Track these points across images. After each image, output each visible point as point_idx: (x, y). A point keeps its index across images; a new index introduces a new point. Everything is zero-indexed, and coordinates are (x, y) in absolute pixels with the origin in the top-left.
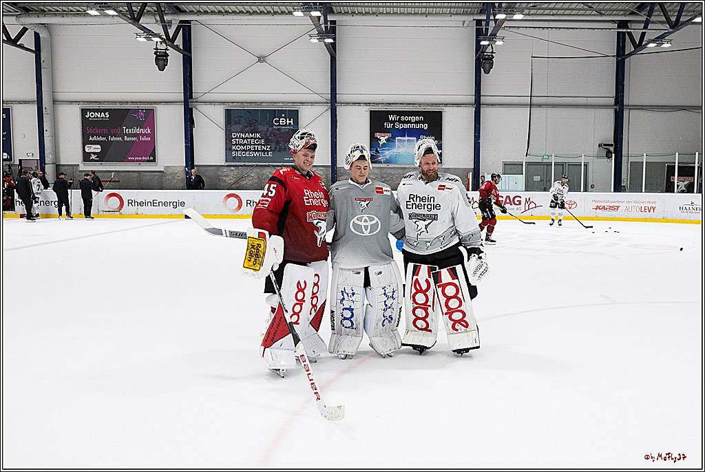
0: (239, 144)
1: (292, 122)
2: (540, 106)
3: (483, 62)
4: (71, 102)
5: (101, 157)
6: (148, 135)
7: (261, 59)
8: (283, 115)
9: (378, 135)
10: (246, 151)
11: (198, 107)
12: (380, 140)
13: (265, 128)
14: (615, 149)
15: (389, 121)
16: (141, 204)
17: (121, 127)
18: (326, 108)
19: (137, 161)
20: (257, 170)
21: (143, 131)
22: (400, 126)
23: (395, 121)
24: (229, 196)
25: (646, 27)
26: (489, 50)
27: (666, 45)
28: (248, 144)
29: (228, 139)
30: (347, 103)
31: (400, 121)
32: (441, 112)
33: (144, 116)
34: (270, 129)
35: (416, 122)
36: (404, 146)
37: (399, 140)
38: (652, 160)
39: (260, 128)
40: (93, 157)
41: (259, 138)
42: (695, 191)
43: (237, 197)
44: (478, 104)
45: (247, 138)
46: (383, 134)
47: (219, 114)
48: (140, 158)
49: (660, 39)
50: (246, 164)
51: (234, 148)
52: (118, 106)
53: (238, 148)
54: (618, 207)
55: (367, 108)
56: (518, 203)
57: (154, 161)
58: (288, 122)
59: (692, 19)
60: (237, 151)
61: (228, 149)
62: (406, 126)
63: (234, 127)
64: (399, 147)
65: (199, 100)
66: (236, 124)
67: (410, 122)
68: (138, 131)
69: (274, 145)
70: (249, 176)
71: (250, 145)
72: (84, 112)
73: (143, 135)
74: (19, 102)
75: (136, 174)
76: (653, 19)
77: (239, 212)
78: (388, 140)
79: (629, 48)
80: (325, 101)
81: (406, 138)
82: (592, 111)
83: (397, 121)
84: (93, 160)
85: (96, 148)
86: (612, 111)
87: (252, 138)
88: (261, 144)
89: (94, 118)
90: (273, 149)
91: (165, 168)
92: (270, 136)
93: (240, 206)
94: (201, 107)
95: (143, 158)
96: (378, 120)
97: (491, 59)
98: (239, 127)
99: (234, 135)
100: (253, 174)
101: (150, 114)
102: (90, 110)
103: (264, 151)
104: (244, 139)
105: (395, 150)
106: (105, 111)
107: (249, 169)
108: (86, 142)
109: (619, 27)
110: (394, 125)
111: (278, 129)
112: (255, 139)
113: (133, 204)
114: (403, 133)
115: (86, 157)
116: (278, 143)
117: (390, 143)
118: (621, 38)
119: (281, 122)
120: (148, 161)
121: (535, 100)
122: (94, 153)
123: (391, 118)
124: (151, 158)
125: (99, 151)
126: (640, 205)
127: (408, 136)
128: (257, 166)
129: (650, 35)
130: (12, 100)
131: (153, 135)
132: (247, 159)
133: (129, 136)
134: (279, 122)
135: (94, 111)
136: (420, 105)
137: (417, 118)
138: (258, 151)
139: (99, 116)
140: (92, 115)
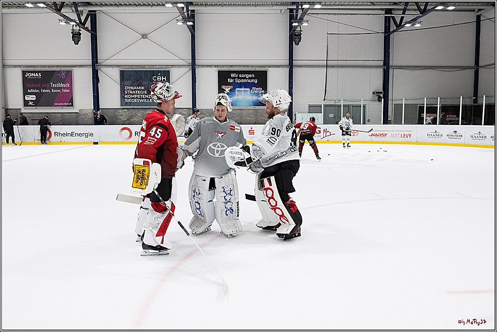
0: (129, 94)
1: (165, 78)
2: (333, 66)
3: (294, 37)
4: (15, 66)
5: (36, 104)
6: (67, 88)
7: (144, 36)
8: (159, 74)
9: (223, 87)
10: (135, 98)
12: (225, 90)
13: (147, 83)
14: (384, 95)
15: (231, 78)
16: (63, 135)
17: (49, 83)
18: (189, 69)
19: (61, 106)
20: (142, 111)
21: (64, 85)
22: (238, 81)
23: (235, 78)
24: (123, 129)
25: (404, 13)
26: (298, 29)
27: (418, 25)
28: (136, 94)
29: (122, 91)
30: (203, 66)
31: (239, 78)
32: (266, 71)
33: (65, 76)
35: (249, 78)
36: (241, 95)
37: (238, 91)
38: (409, 102)
39: (144, 83)
40: (31, 103)
41: (143, 90)
42: (438, 123)
43: (128, 129)
44: (291, 66)
45: (135, 90)
46: (227, 87)
47: (115, 73)
48: (63, 104)
49: (413, 21)
50: (135, 107)
52: (47, 69)
53: (129, 96)
54: (386, 134)
55: (216, 69)
56: (318, 132)
57: (72, 105)
58: (163, 78)
59: (435, 7)
60: (129, 98)
61: (123, 98)
62: (243, 81)
63: (126, 83)
64: (238, 95)
65: (102, 64)
66: (128, 80)
67: (245, 78)
68: (62, 85)
70: (137, 116)
71: (137, 94)
72: (24, 73)
73: (64, 88)
75: (60, 115)
76: (409, 7)
77: (130, 140)
78: (230, 90)
79: (393, 27)
81: (243, 89)
82: (368, 70)
83: (236, 78)
84: (30, 106)
85: (33, 97)
86: (382, 70)
87: (138, 90)
88: (145, 94)
89: (31, 77)
91: (80, 110)
93: (131, 136)
94: (103, 69)
95: (65, 104)
96: (224, 77)
97: (300, 35)
98: (130, 82)
99: (126, 88)
100: (139, 114)
101: (69, 74)
102: (29, 72)
103: (147, 98)
104: (133, 90)
105: (235, 97)
106: (38, 72)
107: (137, 110)
108: (25, 93)
109: (386, 13)
110: (234, 81)
112: (141, 90)
113: (58, 135)
114: (241, 85)
115: (26, 103)
117: (233, 92)
118: (387, 20)
119: (158, 78)
120: (68, 106)
121: (330, 63)
122: (31, 101)
123: (233, 75)
124: (70, 104)
125: (35, 99)
126: (401, 133)
128: (142, 108)
129: (407, 18)
131: (71, 88)
132: (135, 104)
133: (55, 88)
134: (156, 79)
135: (31, 72)
136: (252, 66)
137: (250, 76)
138: (143, 98)
139: (34, 76)
140: (30, 75)
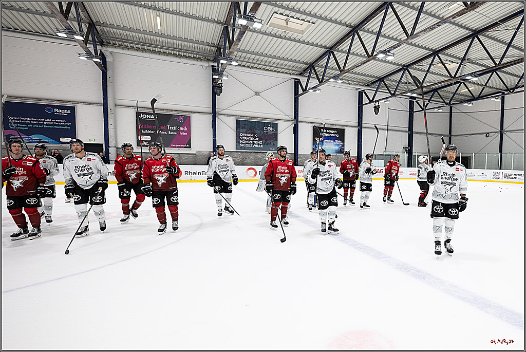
0: (244, 140)
1: (274, 129)
4: (129, 107)
6: (185, 132)
7: (257, 94)
9: (316, 138)
10: (248, 144)
11: (219, 117)
12: (317, 141)
13: (259, 132)
16: (194, 174)
17: (166, 125)
18: (291, 123)
19: (178, 147)
20: (254, 154)
21: (183, 129)
22: (326, 135)
24: (249, 169)
25: (429, 101)
29: (238, 137)
31: (326, 133)
32: (344, 129)
34: (262, 132)
35: (333, 133)
36: (328, 145)
37: (326, 142)
39: (257, 131)
40: (145, 143)
43: (254, 169)
45: (249, 137)
47: (232, 122)
48: (180, 146)
50: (248, 151)
51: (241, 141)
52: (164, 112)
53: (244, 142)
55: (311, 125)
57: (190, 147)
58: (272, 129)
61: (238, 143)
62: (329, 135)
63: (241, 130)
65: (220, 113)
66: (243, 128)
67: (330, 133)
68: (179, 128)
69: (264, 141)
70: (249, 158)
71: (251, 140)
72: (138, 114)
73: (182, 131)
74: (85, 103)
75: (177, 155)
77: (255, 178)
80: (291, 119)
81: (329, 141)
84: (144, 145)
85: (149, 138)
87: (252, 137)
88: (257, 141)
89: (146, 118)
90: (264, 143)
91: (197, 152)
92: (262, 136)
93: (255, 175)
94: (220, 117)
95: (182, 146)
96: (317, 132)
97: (378, 108)
98: (245, 130)
99: (241, 135)
100: (252, 156)
102: (143, 113)
103: (259, 144)
104: (247, 137)
107: (249, 153)
108: (139, 133)
109: (410, 98)
111: (267, 133)
112: (254, 137)
113: (188, 174)
114: (327, 138)
115: (139, 143)
116: (266, 140)
120: (185, 147)
122: (146, 141)
123: (322, 130)
124: (188, 146)
125: (150, 139)
127: (330, 140)
128: (254, 152)
130: (78, 101)
131: (189, 131)
132: (248, 148)
133: (172, 131)
134: (267, 129)
135: (146, 114)
136: (336, 125)
137: (334, 132)
138: (255, 144)
139: (150, 117)
140: (144, 116)
